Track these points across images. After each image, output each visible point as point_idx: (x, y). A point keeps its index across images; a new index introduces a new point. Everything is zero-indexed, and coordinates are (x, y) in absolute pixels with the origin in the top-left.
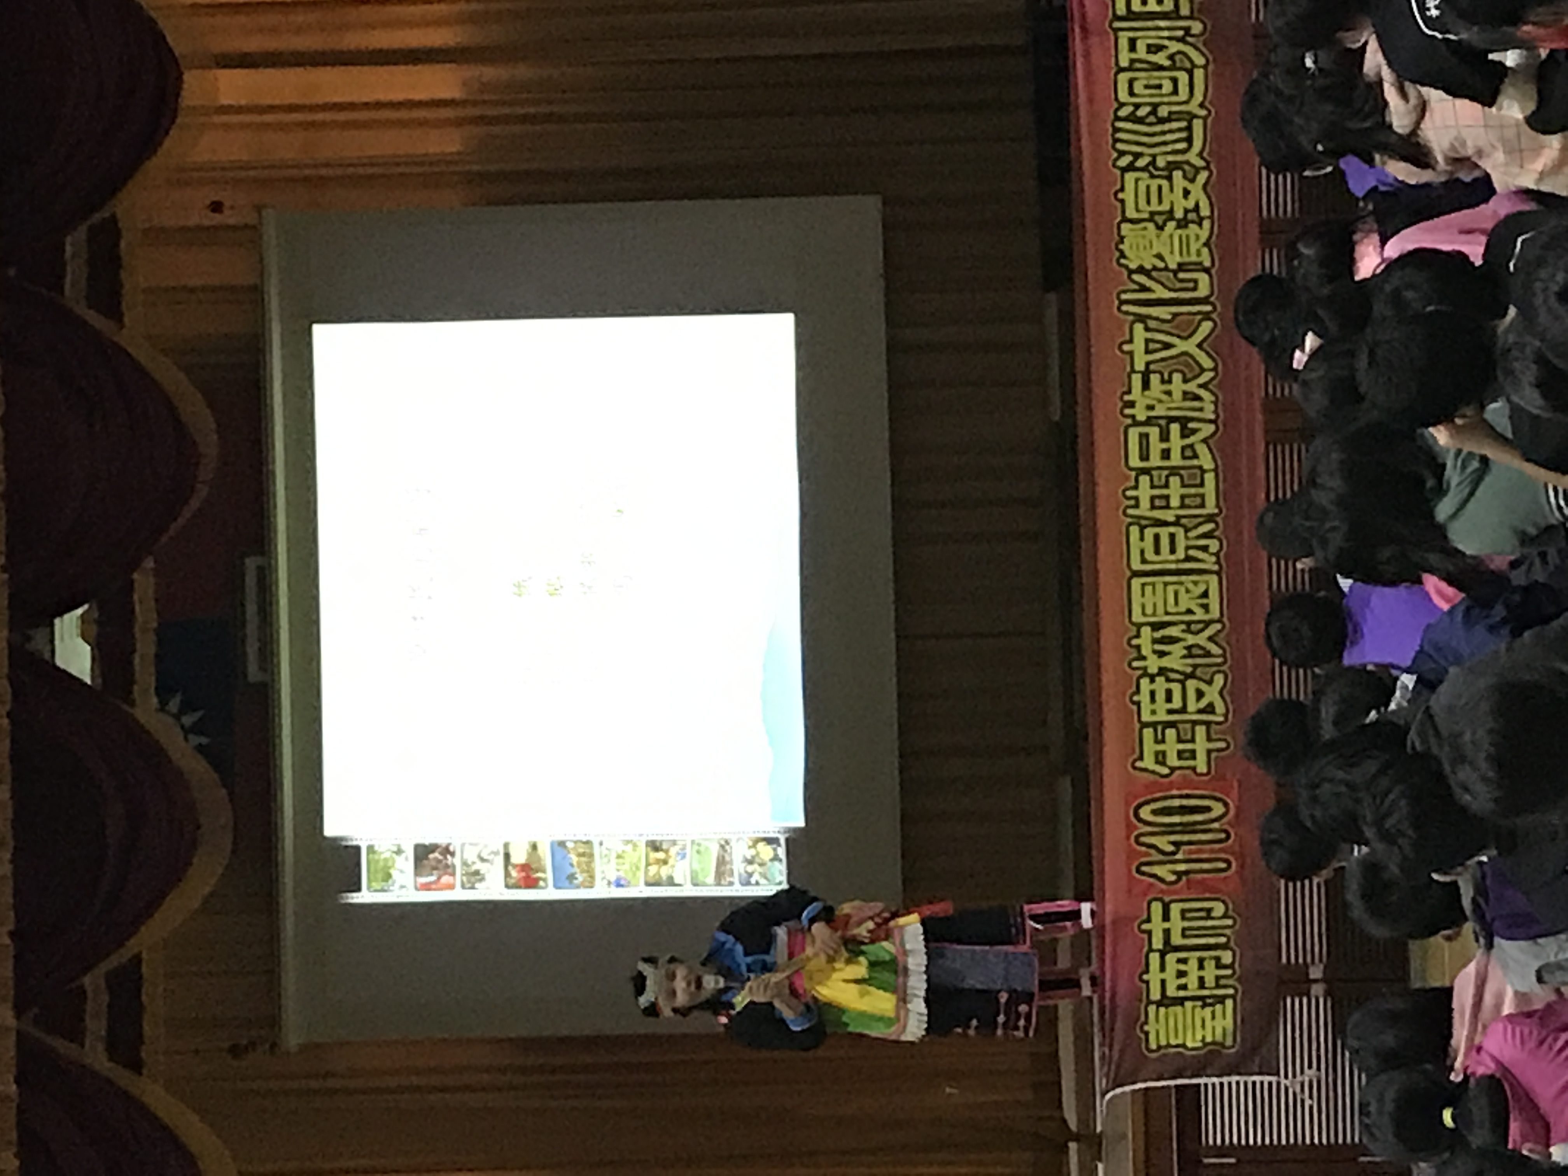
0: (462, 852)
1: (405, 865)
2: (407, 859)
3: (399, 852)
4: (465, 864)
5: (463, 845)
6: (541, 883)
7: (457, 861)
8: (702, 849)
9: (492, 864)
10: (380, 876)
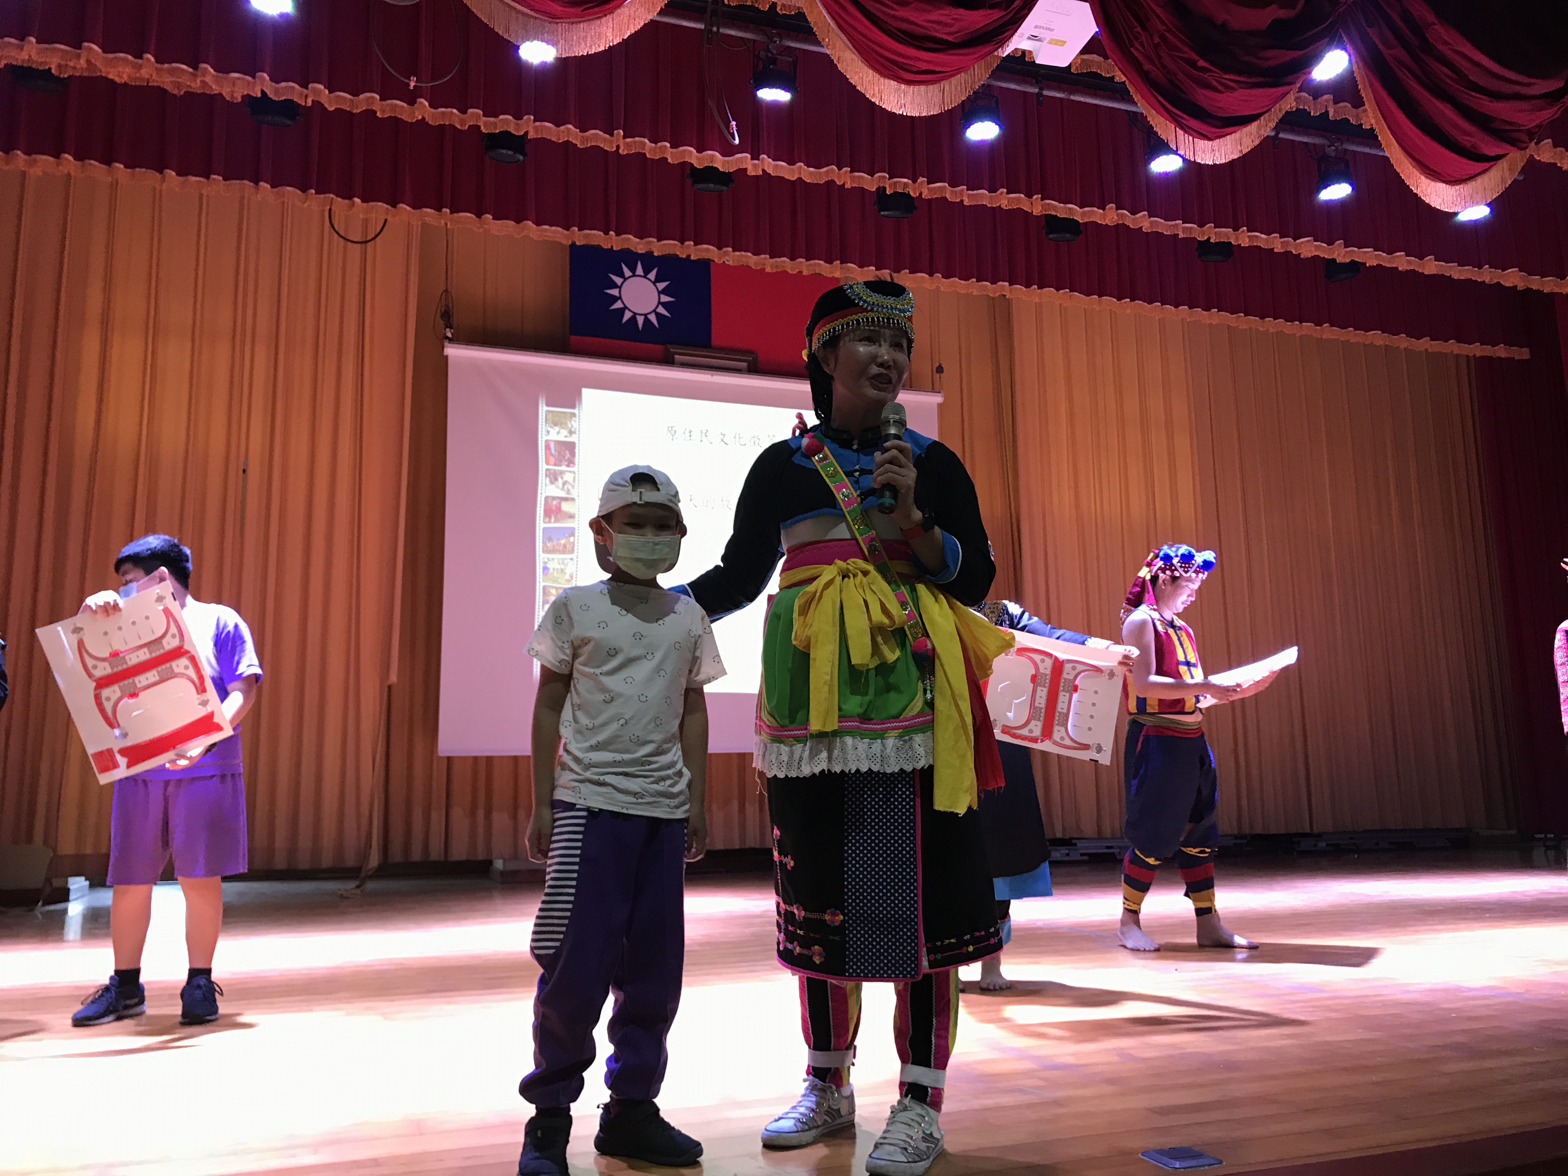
0: (570, 472)
1: (562, 435)
2: (566, 437)
3: (571, 433)
4: (562, 473)
5: (574, 473)
7: (564, 468)
9: (561, 490)
10: (556, 419)
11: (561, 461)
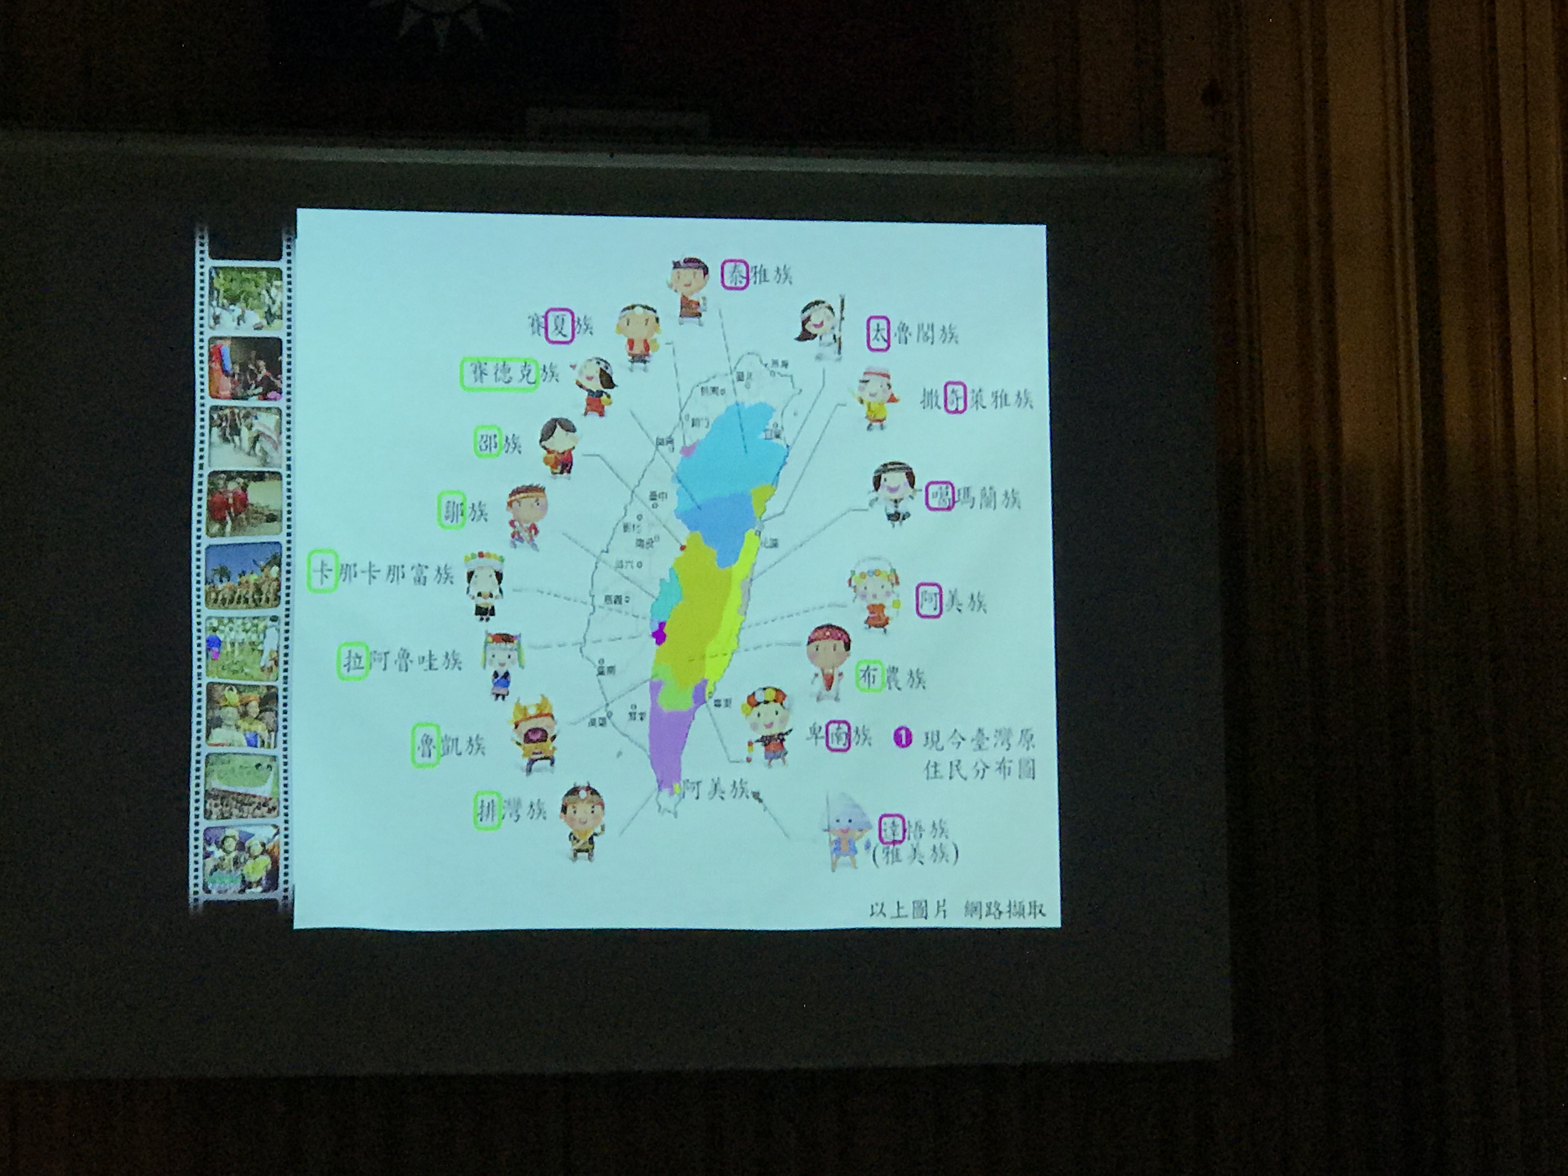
6: (216, 527)
8: (263, 772)
9: (249, 454)
10: (235, 287)
11: (247, 386)
